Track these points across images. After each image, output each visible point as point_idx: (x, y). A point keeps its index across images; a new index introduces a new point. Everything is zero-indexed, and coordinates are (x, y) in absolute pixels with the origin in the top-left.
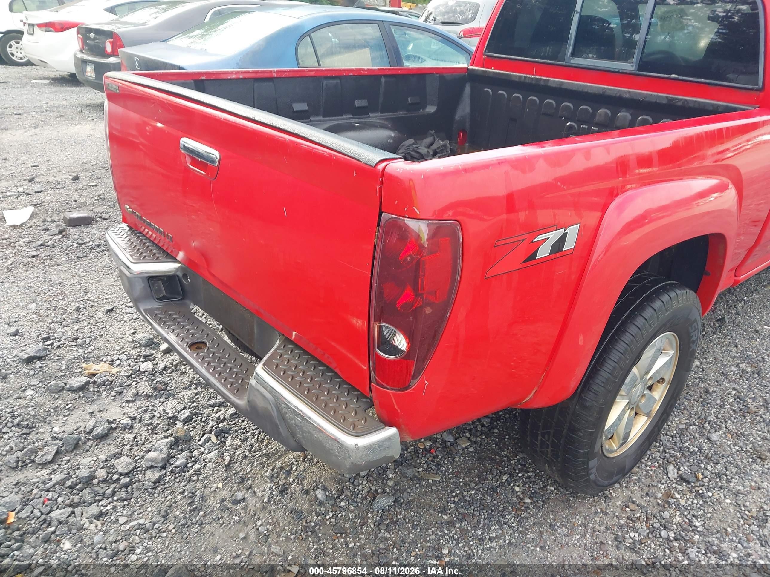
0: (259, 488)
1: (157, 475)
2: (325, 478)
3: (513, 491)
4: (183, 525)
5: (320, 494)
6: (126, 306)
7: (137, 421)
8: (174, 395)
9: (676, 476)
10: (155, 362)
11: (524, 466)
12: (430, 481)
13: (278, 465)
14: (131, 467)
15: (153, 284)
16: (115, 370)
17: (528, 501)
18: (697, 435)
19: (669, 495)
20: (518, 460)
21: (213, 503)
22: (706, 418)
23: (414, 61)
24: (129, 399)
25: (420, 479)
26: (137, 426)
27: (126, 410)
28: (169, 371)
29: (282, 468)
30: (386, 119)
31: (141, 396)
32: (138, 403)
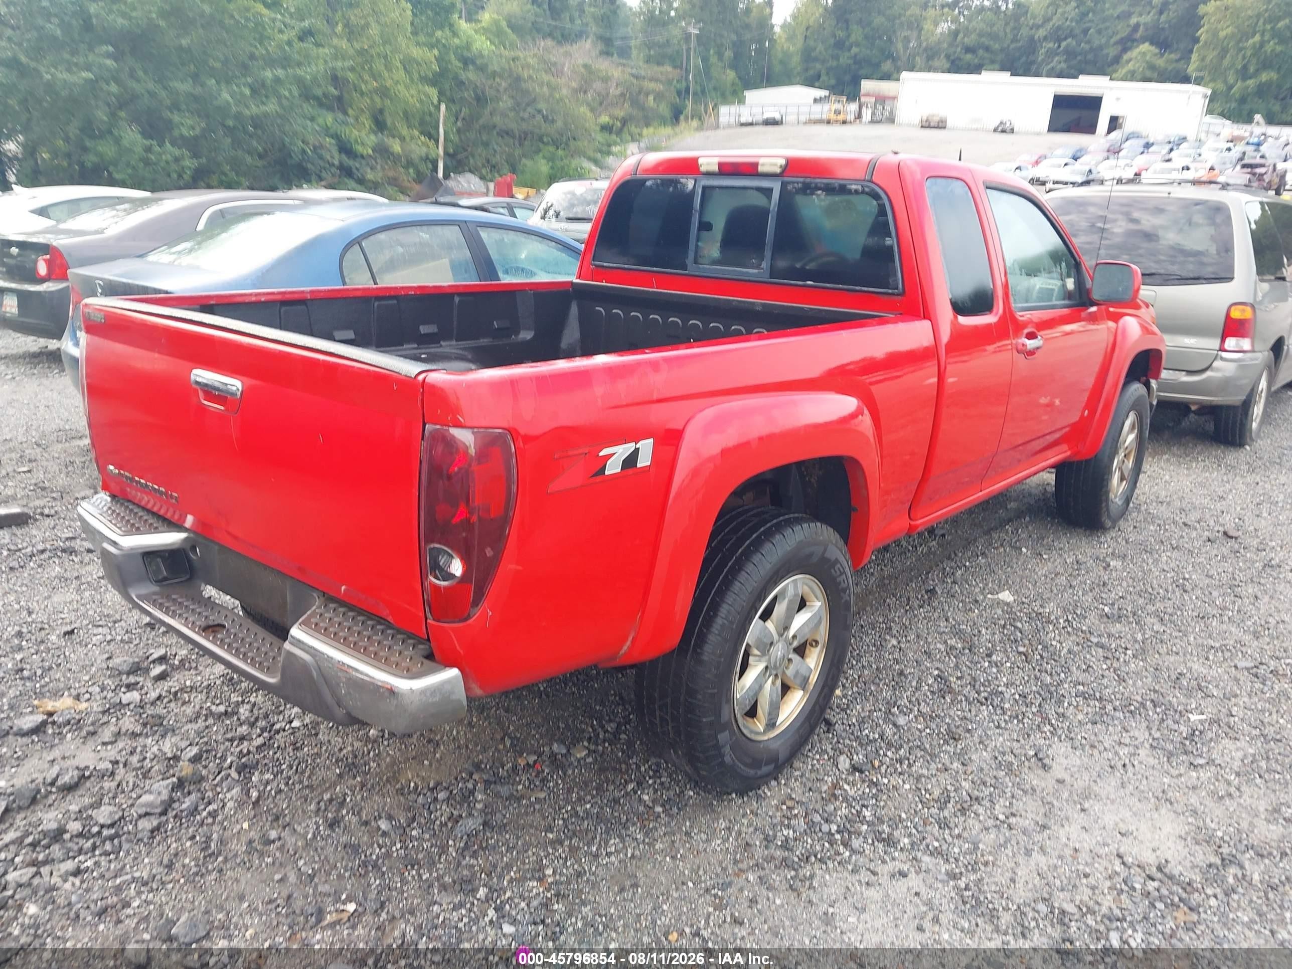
0: (300, 824)
1: (155, 823)
2: (391, 807)
3: (640, 800)
4: (196, 874)
5: (384, 825)
6: (94, 626)
7: (121, 765)
8: (174, 731)
9: (847, 765)
10: (143, 692)
11: (658, 771)
12: (533, 799)
13: (327, 796)
14: (117, 817)
15: (150, 563)
16: (83, 706)
17: (659, 809)
18: (881, 722)
19: (835, 786)
20: (650, 767)
21: (238, 847)
22: (895, 703)
23: (514, 275)
24: (106, 740)
25: (519, 799)
26: (121, 771)
27: (103, 754)
28: (165, 700)
29: (331, 800)
30: (464, 349)
31: (125, 734)
32: (121, 745)
